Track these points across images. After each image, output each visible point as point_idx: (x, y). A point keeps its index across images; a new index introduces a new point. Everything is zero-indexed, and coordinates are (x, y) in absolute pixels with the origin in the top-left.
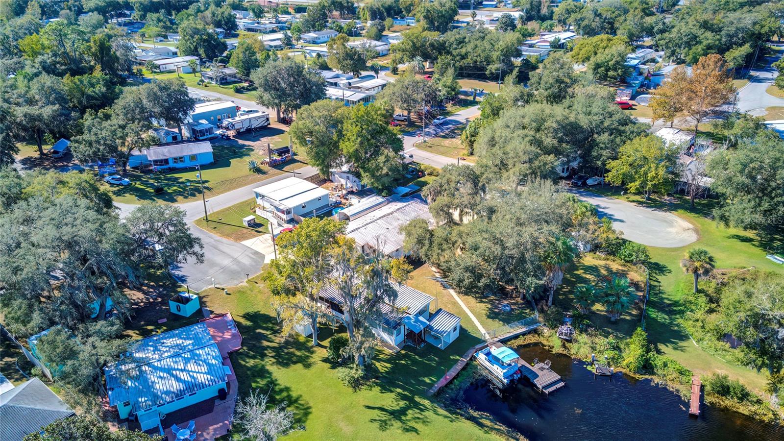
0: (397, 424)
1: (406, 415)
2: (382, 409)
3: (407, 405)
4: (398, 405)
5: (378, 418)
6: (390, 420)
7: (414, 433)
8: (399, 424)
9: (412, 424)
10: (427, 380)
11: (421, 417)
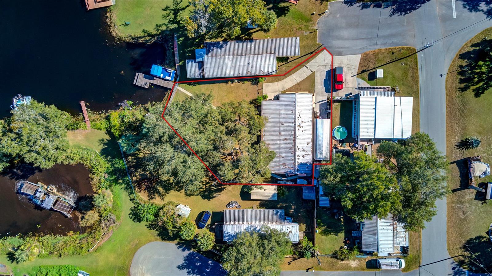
0: (172, 7)
1: (173, 14)
2: (183, 9)
3: (176, 19)
4: (180, 16)
5: (180, 4)
6: (176, 6)
7: (164, 8)
8: (172, 8)
9: (168, 12)
10: (182, 39)
11: (168, 18)
